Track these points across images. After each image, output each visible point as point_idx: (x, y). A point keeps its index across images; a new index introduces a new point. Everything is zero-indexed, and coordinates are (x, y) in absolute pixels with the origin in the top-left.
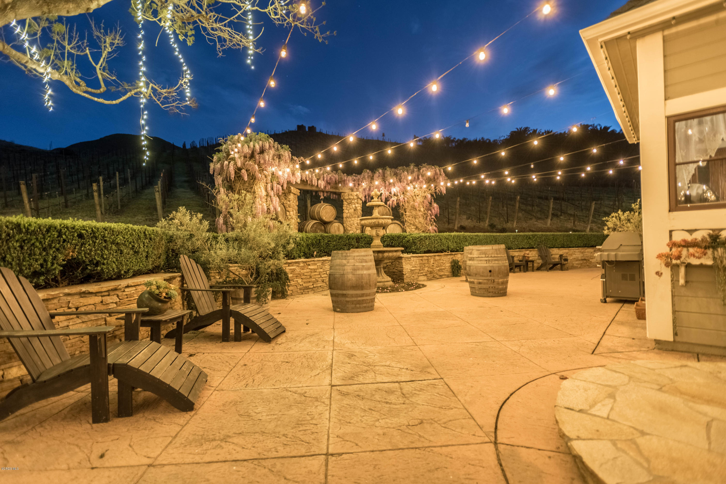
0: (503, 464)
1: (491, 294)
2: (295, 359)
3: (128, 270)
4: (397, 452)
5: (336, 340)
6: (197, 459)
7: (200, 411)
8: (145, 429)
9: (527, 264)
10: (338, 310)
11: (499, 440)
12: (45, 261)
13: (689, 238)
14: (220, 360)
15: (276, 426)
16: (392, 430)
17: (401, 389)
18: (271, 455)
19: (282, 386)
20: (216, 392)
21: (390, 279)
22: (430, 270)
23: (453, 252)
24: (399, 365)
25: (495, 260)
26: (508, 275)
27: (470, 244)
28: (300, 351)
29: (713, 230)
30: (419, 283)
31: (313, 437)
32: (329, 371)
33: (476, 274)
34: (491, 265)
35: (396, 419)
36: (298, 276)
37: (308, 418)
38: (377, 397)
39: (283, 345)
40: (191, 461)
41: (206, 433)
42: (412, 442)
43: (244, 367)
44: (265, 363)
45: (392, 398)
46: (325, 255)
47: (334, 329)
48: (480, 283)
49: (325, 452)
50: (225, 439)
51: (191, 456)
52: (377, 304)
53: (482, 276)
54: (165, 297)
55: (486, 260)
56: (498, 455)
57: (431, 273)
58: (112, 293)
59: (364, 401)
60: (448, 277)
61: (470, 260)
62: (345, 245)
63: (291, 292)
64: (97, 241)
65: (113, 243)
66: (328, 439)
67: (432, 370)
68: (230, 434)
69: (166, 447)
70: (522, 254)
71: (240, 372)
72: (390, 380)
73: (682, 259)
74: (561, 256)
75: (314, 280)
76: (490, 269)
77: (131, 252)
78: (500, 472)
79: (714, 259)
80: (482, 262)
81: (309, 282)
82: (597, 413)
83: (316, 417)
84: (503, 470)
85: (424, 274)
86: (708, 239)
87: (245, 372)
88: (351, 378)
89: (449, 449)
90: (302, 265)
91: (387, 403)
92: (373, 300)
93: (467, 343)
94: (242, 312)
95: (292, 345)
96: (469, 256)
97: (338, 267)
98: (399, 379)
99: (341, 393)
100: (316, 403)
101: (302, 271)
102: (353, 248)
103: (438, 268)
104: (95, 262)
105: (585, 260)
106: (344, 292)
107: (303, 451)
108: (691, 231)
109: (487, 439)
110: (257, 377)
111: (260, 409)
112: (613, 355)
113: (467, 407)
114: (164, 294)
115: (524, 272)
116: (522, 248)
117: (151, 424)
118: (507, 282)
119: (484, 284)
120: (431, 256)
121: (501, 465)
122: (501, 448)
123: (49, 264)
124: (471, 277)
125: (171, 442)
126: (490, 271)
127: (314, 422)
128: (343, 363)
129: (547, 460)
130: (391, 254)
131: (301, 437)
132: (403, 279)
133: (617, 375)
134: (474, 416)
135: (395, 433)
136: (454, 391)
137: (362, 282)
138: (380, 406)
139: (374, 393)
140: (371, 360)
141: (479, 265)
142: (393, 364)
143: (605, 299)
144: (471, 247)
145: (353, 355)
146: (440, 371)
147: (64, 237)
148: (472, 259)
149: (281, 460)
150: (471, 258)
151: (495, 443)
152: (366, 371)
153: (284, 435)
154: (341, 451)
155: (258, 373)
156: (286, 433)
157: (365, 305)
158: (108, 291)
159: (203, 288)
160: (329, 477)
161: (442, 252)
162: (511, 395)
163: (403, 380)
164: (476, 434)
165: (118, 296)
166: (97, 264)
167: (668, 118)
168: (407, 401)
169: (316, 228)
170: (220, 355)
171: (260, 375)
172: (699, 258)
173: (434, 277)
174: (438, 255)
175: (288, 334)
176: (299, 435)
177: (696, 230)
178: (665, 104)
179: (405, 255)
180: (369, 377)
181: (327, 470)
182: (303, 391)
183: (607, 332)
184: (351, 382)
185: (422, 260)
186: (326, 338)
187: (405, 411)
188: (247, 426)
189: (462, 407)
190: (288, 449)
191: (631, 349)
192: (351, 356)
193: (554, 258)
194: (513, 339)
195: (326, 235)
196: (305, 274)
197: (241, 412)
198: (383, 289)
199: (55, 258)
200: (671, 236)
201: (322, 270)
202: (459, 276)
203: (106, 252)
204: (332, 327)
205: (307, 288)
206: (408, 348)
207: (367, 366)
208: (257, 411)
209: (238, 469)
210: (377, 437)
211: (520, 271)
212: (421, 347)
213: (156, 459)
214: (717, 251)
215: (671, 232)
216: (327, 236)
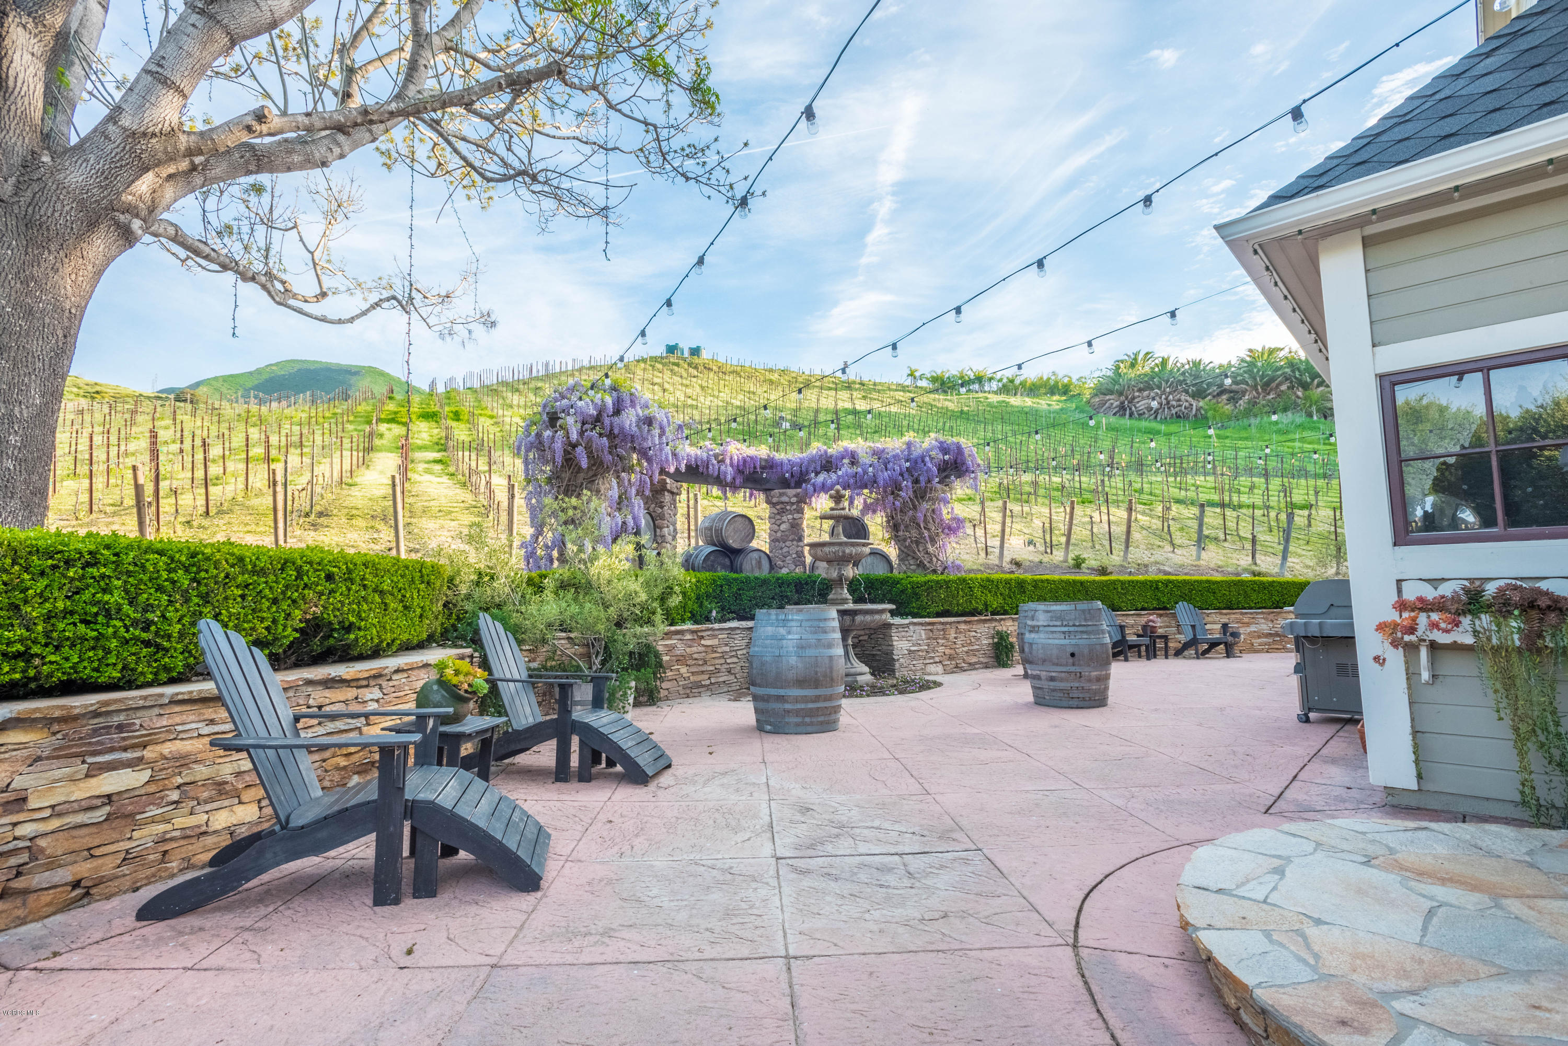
0: (1087, 974)
1: (1075, 703)
2: (700, 813)
3: (393, 641)
4: (905, 955)
5: (771, 783)
6: (569, 959)
7: (552, 891)
8: (466, 915)
9: (1155, 642)
10: (769, 728)
11: (1082, 940)
12: (274, 621)
13: (1430, 593)
14: (560, 813)
15: (691, 916)
16: (894, 925)
17: (905, 865)
18: (689, 955)
19: (685, 856)
20: (569, 864)
21: (866, 669)
22: (948, 651)
23: (998, 614)
24: (897, 827)
25: (1082, 632)
26: (1108, 664)
27: (1031, 599)
28: (706, 800)
29: (1472, 581)
30: (927, 678)
31: (758, 932)
32: (769, 835)
33: (1044, 661)
34: (1073, 642)
35: (900, 910)
36: (681, 660)
37: (744, 905)
38: (863, 877)
39: (672, 790)
40: (561, 961)
41: (571, 924)
42: (932, 943)
43: (609, 825)
44: (645, 819)
45: (891, 879)
46: (733, 619)
47: (764, 762)
48: (1052, 679)
49: (783, 953)
50: (608, 933)
51: (558, 955)
52: (844, 719)
53: (1057, 665)
54: (466, 691)
55: (1064, 633)
56: (1078, 963)
57: (951, 658)
58: (372, 683)
59: (839, 883)
60: (987, 667)
61: (1030, 632)
62: (773, 598)
63: (666, 693)
64: (353, 587)
65: (375, 591)
66: (785, 936)
67: (958, 835)
68: (613, 926)
69: (512, 942)
70: (1143, 620)
71: (605, 834)
72: (884, 851)
73: (1419, 633)
74: (1225, 626)
75: (712, 668)
76: (1070, 650)
77: (400, 608)
78: (1080, 984)
79: (1476, 633)
80: (1055, 636)
81: (703, 672)
82: (1247, 895)
83: (757, 904)
84: (1086, 983)
85: (937, 659)
86: (1463, 598)
87: (612, 833)
88: (812, 847)
89: (995, 953)
90: (688, 637)
91: (881, 886)
92: (837, 709)
93: (1027, 791)
94: (595, 725)
95: (690, 789)
96: (1029, 623)
97: (768, 642)
98: (900, 849)
99: (795, 870)
100: (754, 885)
101: (688, 650)
102: (789, 603)
103: (965, 649)
104: (347, 624)
105: (1277, 634)
106: (782, 692)
107: (745, 953)
108: (1435, 582)
109: (1060, 941)
110: (636, 842)
111: (655, 891)
112: (1306, 815)
113: (1025, 894)
114: (466, 686)
115: (1148, 659)
116: (1143, 609)
117: (473, 909)
118: (1107, 677)
119: (1062, 680)
120: (951, 623)
121: (1083, 976)
122: (1084, 953)
123: (280, 628)
124: (1033, 666)
125: (516, 936)
126: (1073, 655)
127: (755, 912)
128: (791, 822)
129: (1162, 969)
130: (868, 618)
131: (739, 933)
132: (893, 671)
133: (1294, 840)
134: (1038, 908)
135: (901, 930)
136: (1003, 869)
137: (816, 673)
138: (869, 890)
139: (856, 870)
140: (844, 819)
141: (1051, 641)
142: (887, 825)
143: (1306, 715)
144: (1032, 605)
145: (808, 809)
146: (975, 838)
147: (305, 578)
148: (1034, 629)
149: (710, 963)
150: (1033, 627)
151: (1075, 946)
152: (837, 836)
153: (707, 930)
154: (812, 953)
155: (637, 836)
156: (709, 926)
157: (821, 719)
158: (367, 679)
159: (517, 677)
160: (796, 987)
161: (974, 615)
162: (1106, 877)
163: (907, 851)
164: (1042, 933)
165: (381, 688)
166: (349, 628)
167: (1381, 377)
168: (917, 884)
169: (713, 561)
170: (558, 804)
171: (640, 839)
172: (1447, 631)
173: (957, 667)
174: (965, 622)
175: (678, 770)
176: (733, 929)
177: (1444, 580)
178: (1374, 354)
179: (897, 620)
180: (844, 847)
181: (790, 978)
182: (727, 866)
183: (1301, 776)
184: (810, 852)
185: (931, 630)
186: (752, 779)
187: (916, 899)
188: (639, 916)
189: (1016, 893)
190: (718, 948)
191: (1342, 806)
192: (806, 810)
193: (1211, 631)
194: (1117, 785)
195: (735, 576)
196: (695, 656)
197: (624, 895)
198: (853, 690)
199: (288, 616)
200: (1399, 591)
201: (727, 649)
202: (1011, 666)
203: (365, 607)
204: (760, 760)
205: (699, 685)
206: (914, 798)
207: (839, 828)
208: (650, 894)
209: (641, 973)
210: (869, 935)
211: (1140, 656)
212: (938, 798)
213: (501, 957)
214: (1480, 619)
215: (1399, 582)
216: (736, 579)
